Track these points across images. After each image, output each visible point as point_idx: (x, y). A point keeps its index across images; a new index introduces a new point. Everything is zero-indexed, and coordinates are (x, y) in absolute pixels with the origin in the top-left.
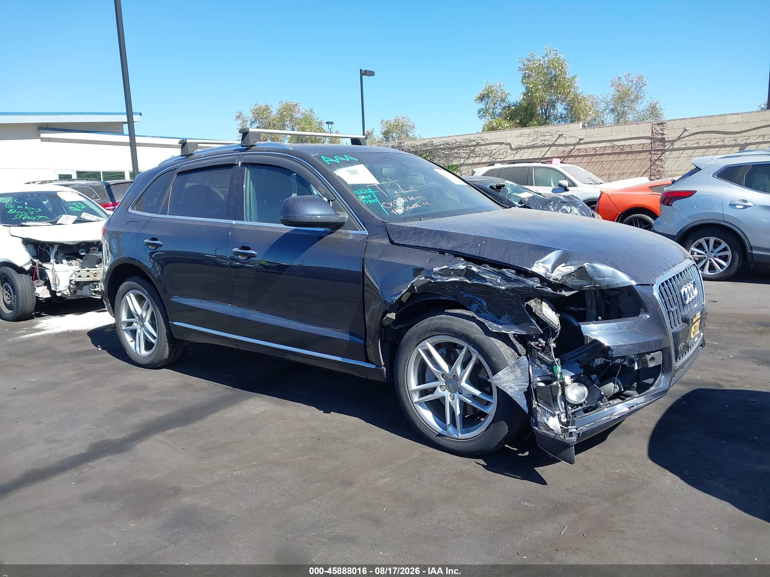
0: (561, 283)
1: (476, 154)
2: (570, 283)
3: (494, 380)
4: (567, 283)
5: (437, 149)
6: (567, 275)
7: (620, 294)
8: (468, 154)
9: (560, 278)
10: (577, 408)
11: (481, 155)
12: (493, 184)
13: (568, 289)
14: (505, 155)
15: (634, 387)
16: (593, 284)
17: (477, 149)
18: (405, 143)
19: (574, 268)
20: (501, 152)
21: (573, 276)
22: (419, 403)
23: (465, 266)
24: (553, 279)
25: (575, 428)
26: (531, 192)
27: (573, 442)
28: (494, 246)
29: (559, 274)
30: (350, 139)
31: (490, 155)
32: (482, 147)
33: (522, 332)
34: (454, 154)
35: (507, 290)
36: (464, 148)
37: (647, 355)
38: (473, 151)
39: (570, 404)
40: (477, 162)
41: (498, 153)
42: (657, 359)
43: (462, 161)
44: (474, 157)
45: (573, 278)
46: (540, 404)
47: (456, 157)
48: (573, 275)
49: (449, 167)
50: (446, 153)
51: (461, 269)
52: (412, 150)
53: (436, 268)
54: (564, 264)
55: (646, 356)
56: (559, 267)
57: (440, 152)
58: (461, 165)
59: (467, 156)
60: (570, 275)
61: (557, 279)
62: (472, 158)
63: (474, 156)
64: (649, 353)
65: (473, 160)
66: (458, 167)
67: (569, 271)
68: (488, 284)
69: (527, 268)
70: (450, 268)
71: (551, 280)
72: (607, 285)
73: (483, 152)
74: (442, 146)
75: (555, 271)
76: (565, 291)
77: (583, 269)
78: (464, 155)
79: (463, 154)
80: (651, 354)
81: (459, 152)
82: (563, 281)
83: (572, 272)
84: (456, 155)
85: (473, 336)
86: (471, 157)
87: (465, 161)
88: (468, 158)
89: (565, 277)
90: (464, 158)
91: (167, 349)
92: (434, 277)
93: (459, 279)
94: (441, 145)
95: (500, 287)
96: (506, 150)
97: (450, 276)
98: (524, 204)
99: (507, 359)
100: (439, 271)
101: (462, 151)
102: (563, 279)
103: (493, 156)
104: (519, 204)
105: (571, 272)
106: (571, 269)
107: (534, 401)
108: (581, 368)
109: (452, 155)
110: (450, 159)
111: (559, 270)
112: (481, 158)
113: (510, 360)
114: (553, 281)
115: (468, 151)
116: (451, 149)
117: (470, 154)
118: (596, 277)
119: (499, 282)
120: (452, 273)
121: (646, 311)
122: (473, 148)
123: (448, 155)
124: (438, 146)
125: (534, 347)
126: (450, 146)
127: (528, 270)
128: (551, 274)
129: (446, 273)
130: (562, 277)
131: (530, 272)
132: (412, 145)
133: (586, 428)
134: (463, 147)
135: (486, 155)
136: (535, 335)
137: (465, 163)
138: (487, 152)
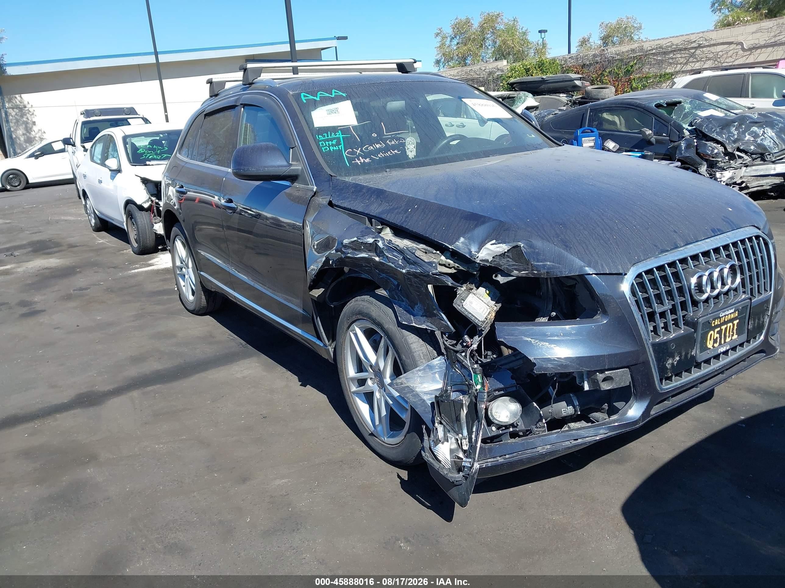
0: (493, 265)
1: (696, 58)
2: (506, 266)
3: (395, 385)
4: (502, 266)
5: (647, 55)
6: (500, 255)
7: (576, 284)
8: (686, 59)
9: (490, 259)
10: (505, 429)
11: (702, 60)
12: (662, 101)
13: (505, 274)
14: (735, 58)
15: (604, 409)
16: (530, 270)
17: (698, 52)
18: (609, 51)
19: (506, 247)
20: (730, 53)
21: (508, 257)
22: (357, 393)
23: (374, 239)
24: (480, 261)
25: (469, 462)
26: (719, 109)
27: (456, 481)
28: (425, 213)
29: (488, 254)
30: (395, 64)
31: (716, 58)
32: (704, 49)
33: (434, 327)
34: (668, 59)
35: (408, 273)
36: (682, 52)
37: (598, 373)
38: (692, 55)
39: (494, 425)
40: (698, 68)
41: (725, 56)
42: (618, 379)
43: (679, 67)
44: (693, 62)
45: (507, 259)
46: (443, 422)
47: (671, 63)
48: (507, 255)
49: (661, 76)
50: (659, 58)
51: (369, 242)
52: (617, 58)
53: (346, 240)
54: (494, 241)
55: (597, 375)
56: (488, 246)
57: (651, 58)
58: (677, 73)
59: (685, 61)
60: (503, 255)
61: (487, 261)
62: (691, 64)
63: (695, 60)
64: (602, 371)
65: (693, 65)
66: (672, 75)
67: (501, 250)
68: (390, 264)
69: (448, 245)
70: (359, 241)
71: (478, 262)
72: (547, 272)
73: (707, 55)
74: (654, 51)
75: (482, 250)
76: (501, 276)
77: (518, 249)
78: (682, 60)
79: (680, 59)
80: (606, 372)
81: (674, 56)
82: (496, 263)
83: (505, 252)
84: (671, 61)
85: (386, 326)
86: (690, 62)
87: (683, 67)
88: (686, 64)
89: (498, 257)
90: (680, 64)
91: (203, 297)
92: (345, 251)
93: (367, 256)
94: (652, 50)
95: (401, 270)
96: (736, 51)
97: (360, 251)
98: (694, 127)
99: (417, 358)
100: (349, 243)
101: (679, 56)
102: (495, 261)
103: (719, 60)
104: (688, 126)
105: (503, 252)
106: (504, 248)
107: (436, 416)
108: (512, 378)
109: (665, 61)
110: (663, 65)
111: (488, 249)
112: (703, 63)
113: (421, 361)
114: (481, 262)
115: (686, 55)
116: (665, 53)
117: (688, 59)
118: (534, 260)
119: (401, 263)
120: (362, 247)
121: (605, 312)
122: (693, 51)
123: (662, 61)
124: (650, 51)
125: (449, 347)
126: (664, 50)
127: (448, 247)
128: (477, 254)
129: (356, 246)
130: (493, 257)
131: (451, 250)
132: (618, 52)
133: (503, 460)
134: (680, 50)
135: (709, 59)
136: (447, 332)
137: (682, 70)
138: (711, 55)
